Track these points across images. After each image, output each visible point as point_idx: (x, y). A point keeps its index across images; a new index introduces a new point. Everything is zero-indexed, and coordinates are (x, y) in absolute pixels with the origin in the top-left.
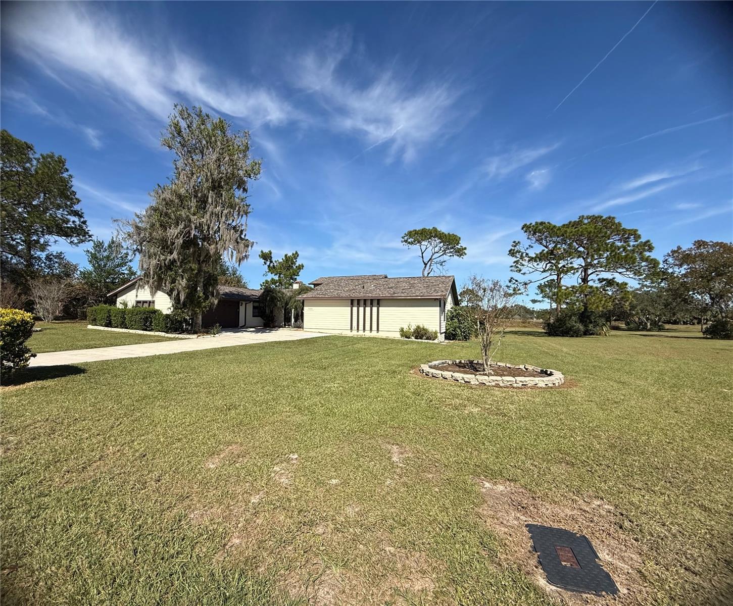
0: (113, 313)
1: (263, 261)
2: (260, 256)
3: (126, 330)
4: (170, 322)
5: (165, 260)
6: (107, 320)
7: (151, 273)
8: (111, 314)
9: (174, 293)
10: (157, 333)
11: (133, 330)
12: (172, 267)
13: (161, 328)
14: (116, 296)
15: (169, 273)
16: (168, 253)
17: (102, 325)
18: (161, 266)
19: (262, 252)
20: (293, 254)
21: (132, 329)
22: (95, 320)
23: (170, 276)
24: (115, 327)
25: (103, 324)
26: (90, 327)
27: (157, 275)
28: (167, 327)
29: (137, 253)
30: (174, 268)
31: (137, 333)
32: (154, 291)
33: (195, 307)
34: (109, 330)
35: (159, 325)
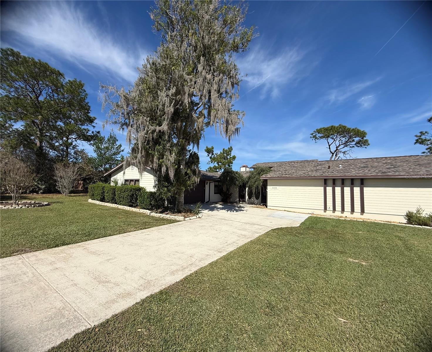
0: (106, 190)
1: (207, 154)
2: (205, 150)
3: (116, 205)
4: (154, 200)
5: (154, 131)
6: (101, 196)
7: (140, 147)
8: (104, 191)
9: (162, 170)
10: (142, 211)
12: (160, 140)
13: (146, 205)
14: (110, 176)
15: (157, 147)
16: (157, 125)
17: (98, 200)
18: (149, 141)
19: (207, 147)
20: (229, 148)
21: (120, 205)
22: (93, 195)
23: (158, 151)
24: (108, 202)
25: (99, 199)
26: (90, 201)
27: (144, 149)
28: (151, 204)
29: (125, 127)
30: (162, 142)
31: (124, 209)
32: (142, 167)
33: (180, 186)
34: (103, 205)
35: (144, 202)
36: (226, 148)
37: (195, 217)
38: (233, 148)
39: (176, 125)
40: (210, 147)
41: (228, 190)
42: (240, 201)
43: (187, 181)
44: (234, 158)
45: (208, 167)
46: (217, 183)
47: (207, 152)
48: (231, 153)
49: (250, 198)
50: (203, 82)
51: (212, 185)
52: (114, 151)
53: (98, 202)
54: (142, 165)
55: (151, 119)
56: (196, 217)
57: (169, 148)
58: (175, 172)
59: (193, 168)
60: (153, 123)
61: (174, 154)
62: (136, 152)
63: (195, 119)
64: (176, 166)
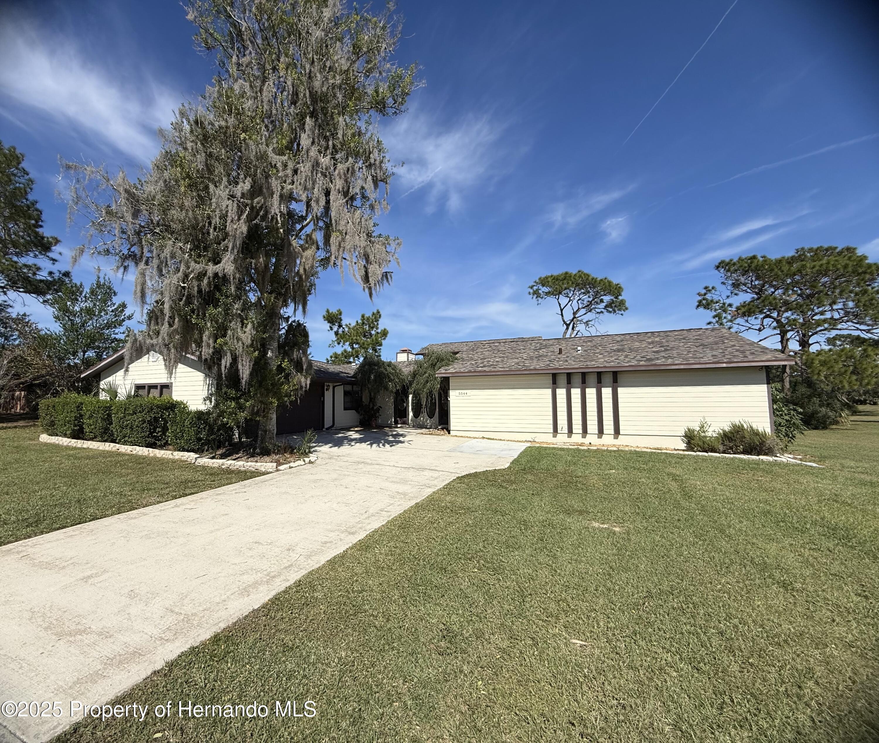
0: (87, 411)
1: (329, 325)
2: (324, 317)
3: (112, 445)
4: (207, 428)
5: (201, 276)
6: (75, 426)
7: (167, 311)
8: (82, 412)
9: (223, 362)
10: (178, 455)
11: (126, 447)
12: (218, 294)
13: (187, 441)
14: (98, 376)
15: (211, 310)
16: (209, 261)
17: (65, 436)
18: (190, 296)
19: (328, 311)
20: (373, 314)
21: (125, 443)
22: (52, 424)
23: (213, 319)
24: (92, 439)
25: (68, 432)
26: (44, 438)
27: (179, 315)
28: (200, 439)
29: (131, 264)
30: (222, 299)
31: (134, 452)
32: (172, 356)
33: (267, 395)
34: (79, 446)
35: (183, 436)
36: (368, 314)
37: (301, 462)
38: (381, 313)
39: (254, 261)
40: (333, 310)
41: (372, 400)
42: (396, 422)
43: (282, 384)
44: (385, 333)
45: (332, 354)
46: (349, 388)
47: (329, 322)
48: (378, 324)
49: (416, 415)
50: (312, 173)
51: (340, 391)
52: (105, 318)
53: (65, 441)
54: (173, 351)
55: (195, 247)
56: (304, 461)
57: (239, 312)
58: (253, 365)
59: (295, 356)
60: (199, 256)
61: (250, 326)
62: (159, 321)
63: (296, 250)
64: (257, 353)
